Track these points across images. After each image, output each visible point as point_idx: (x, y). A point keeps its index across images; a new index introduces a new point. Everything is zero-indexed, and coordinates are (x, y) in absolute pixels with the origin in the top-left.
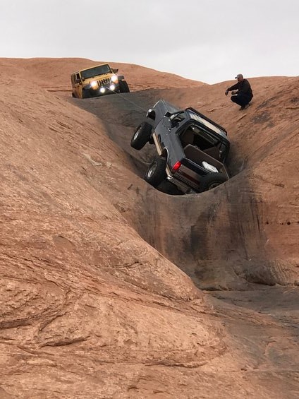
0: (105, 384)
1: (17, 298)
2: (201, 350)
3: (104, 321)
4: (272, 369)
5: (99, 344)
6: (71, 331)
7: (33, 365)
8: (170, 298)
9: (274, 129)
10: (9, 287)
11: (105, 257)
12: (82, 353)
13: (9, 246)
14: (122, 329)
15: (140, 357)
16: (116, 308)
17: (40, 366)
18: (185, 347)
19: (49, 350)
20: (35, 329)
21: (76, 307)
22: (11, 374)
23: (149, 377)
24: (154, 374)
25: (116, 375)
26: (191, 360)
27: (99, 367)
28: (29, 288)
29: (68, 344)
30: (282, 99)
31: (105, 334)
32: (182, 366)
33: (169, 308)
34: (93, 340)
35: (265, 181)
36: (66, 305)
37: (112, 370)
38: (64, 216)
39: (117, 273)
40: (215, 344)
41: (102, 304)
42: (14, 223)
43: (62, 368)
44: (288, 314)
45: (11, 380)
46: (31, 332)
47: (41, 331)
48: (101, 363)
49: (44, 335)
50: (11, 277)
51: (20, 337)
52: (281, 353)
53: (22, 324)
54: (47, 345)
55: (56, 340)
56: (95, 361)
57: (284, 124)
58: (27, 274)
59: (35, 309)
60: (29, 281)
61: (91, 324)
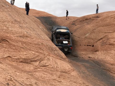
0: (54, 76)
1: (35, 55)
2: (70, 70)
3: (52, 62)
4: (83, 75)
5: (51, 67)
6: (46, 64)
7: (39, 70)
8: (62, 58)
9: (77, 26)
10: (33, 53)
11: (50, 48)
12: (48, 68)
13: (33, 44)
14: (55, 64)
15: (59, 71)
16: (54, 59)
17: (40, 71)
18: (67, 69)
19: (41, 67)
20: (38, 62)
21: (46, 59)
22: (34, 72)
23: (62, 75)
24: (62, 74)
25: (55, 74)
26: (69, 72)
27: (52, 72)
28: (37, 53)
29: (45, 66)
30: (78, 21)
31: (52, 65)
32: (67, 73)
33: (62, 60)
34: (50, 66)
35: (76, 36)
36: (44, 58)
37: (54, 73)
38: (42, 39)
39: (52, 52)
40: (72, 69)
41: (51, 58)
42: (33, 39)
43: (44, 72)
44: (84, 64)
45: (35, 73)
46: (37, 63)
47: (39, 63)
48: (52, 71)
49: (40, 64)
50: (33, 51)
51: (35, 64)
52: (84, 72)
53: (36, 61)
54: (41, 66)
55: (43, 65)
56: (51, 70)
57: (79, 26)
58: (36, 51)
59: (38, 58)
60: (37, 52)
61: (49, 62)
